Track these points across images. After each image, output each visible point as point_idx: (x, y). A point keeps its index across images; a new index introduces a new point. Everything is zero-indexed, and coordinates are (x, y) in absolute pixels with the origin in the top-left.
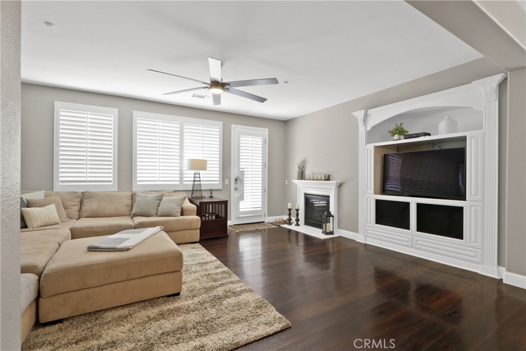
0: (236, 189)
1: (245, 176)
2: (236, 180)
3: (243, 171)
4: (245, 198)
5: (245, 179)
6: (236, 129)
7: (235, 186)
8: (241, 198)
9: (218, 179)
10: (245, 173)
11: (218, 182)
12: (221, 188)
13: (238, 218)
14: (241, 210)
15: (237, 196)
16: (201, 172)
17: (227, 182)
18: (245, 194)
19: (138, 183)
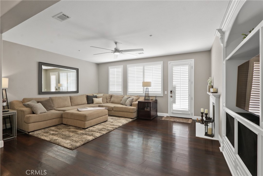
0: (171, 97)
1: (176, 89)
2: (171, 92)
3: (175, 87)
4: (176, 102)
5: (176, 91)
6: (171, 63)
7: (171, 95)
8: (174, 102)
9: (161, 91)
10: (176, 88)
11: (161, 93)
12: (163, 96)
13: (173, 113)
14: (173, 109)
15: (172, 100)
16: (149, 87)
17: (166, 93)
18: (176, 100)
19: (129, 92)
